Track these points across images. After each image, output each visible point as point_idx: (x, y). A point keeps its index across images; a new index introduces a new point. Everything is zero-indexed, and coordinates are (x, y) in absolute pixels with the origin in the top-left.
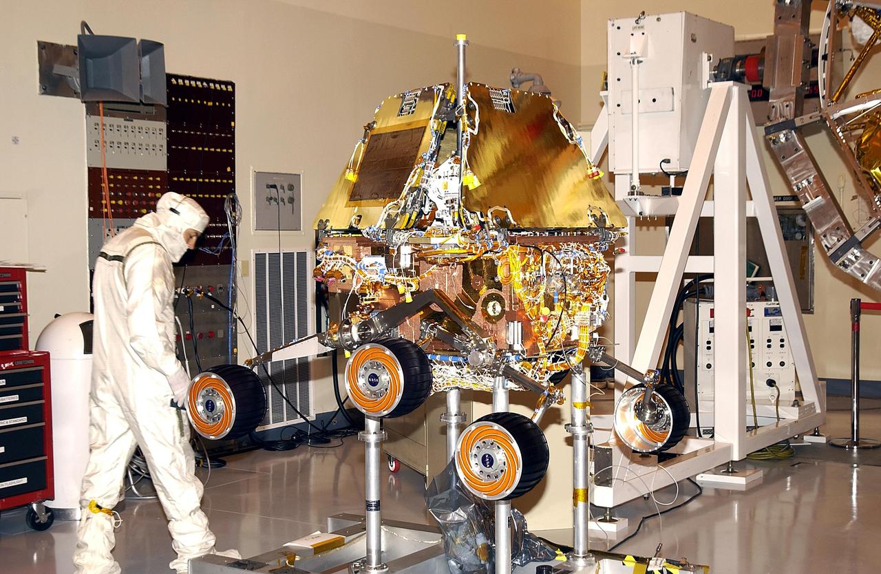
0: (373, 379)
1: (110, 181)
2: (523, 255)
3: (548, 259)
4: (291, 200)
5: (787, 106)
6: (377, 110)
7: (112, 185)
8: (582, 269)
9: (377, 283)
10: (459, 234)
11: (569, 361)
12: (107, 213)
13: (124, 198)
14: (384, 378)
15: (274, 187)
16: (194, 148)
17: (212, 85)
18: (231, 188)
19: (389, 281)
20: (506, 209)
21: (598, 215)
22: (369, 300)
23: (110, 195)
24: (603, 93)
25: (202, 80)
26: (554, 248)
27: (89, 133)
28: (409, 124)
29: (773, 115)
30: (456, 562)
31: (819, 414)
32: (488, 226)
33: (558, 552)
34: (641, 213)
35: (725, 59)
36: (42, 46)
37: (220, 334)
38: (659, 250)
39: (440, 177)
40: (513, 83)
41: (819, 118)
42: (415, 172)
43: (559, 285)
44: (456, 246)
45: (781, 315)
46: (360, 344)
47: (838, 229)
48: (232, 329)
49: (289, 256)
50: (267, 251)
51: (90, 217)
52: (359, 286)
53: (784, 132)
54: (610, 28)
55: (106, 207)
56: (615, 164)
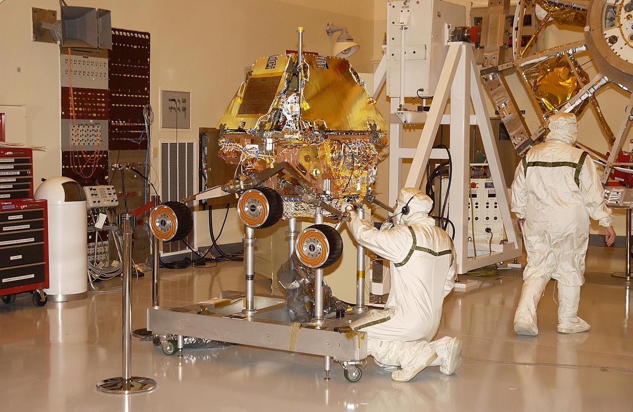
0: (253, 208)
1: (74, 96)
2: (331, 145)
3: (345, 147)
4: (184, 109)
5: (494, 58)
6: (253, 65)
7: (75, 98)
8: (363, 153)
9: (254, 158)
10: (299, 133)
11: (355, 201)
12: (72, 116)
13: (82, 106)
14: (259, 208)
15: (174, 100)
16: (125, 75)
17: (136, 35)
18: (147, 101)
19: (261, 158)
20: (323, 121)
21: (373, 124)
22: (249, 167)
23: (74, 104)
24: (384, 46)
25: (130, 32)
26: (348, 141)
27: (62, 65)
28: (272, 74)
29: (486, 63)
30: (293, 311)
31: (517, 249)
32: (314, 129)
33: (349, 306)
34: (405, 122)
35: (459, 27)
36: (35, 11)
37: (140, 194)
38: (414, 145)
39: (289, 103)
40: (328, 32)
41: (512, 66)
42: (276, 100)
43: (351, 160)
44: (297, 139)
45: (494, 188)
46: (244, 190)
47: (522, 133)
48: (147, 191)
49: (182, 145)
50: (169, 141)
51: (62, 118)
52: (244, 160)
53: (492, 74)
54: (388, 6)
55: (72, 112)
56: (390, 91)
